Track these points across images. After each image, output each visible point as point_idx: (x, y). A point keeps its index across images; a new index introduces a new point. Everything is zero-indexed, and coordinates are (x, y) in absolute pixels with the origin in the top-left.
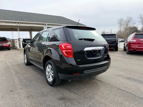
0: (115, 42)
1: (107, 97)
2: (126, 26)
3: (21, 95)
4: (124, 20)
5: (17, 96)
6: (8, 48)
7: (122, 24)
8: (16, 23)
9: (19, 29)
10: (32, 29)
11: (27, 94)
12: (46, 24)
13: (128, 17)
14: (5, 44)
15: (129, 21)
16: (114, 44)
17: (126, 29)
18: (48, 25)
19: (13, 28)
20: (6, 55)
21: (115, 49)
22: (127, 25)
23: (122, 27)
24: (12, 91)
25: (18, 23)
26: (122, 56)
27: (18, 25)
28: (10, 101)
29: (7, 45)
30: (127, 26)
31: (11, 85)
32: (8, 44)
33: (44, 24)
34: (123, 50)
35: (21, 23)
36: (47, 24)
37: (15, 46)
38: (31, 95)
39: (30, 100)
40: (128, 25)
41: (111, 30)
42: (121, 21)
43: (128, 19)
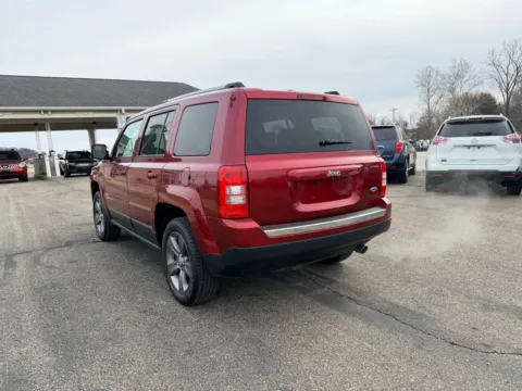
2: (448, 94)
6: (22, 177)
7: (432, 89)
8: (39, 111)
10: (94, 123)
12: (121, 111)
18: (127, 111)
22: (452, 90)
23: (434, 99)
25: (46, 112)
27: (46, 116)
29: (18, 170)
30: (453, 93)
32: (21, 165)
33: (116, 111)
35: (53, 111)
36: (123, 109)
41: (394, 110)
42: (429, 76)
43: (454, 67)
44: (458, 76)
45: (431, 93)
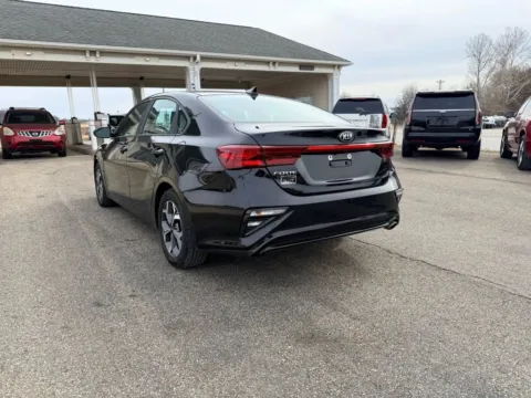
0: (472, 122)
1: (498, 334)
2: (499, 67)
3: (140, 320)
4: (494, 42)
5: (123, 324)
6: (57, 150)
7: (483, 60)
8: (83, 52)
9: (97, 78)
10: (142, 78)
11: (161, 318)
12: (195, 58)
13: (508, 28)
14: (45, 135)
15: (511, 46)
16: (467, 131)
17: (498, 79)
18: (203, 58)
19: (72, 73)
20: (54, 173)
21: (466, 154)
22: (503, 62)
23: (485, 71)
24: (98, 304)
25: (93, 53)
26: (503, 177)
27: (93, 60)
28: (101, 342)
29: (54, 139)
30: (503, 66)
31: (93, 283)
32: (57, 132)
34: (499, 155)
35: (103, 53)
36: (198, 58)
37: (81, 144)
38: (180, 322)
39: (179, 341)
40: (509, 61)
41: (440, 82)
42: (482, 45)
43: (508, 36)
44: (511, 47)
45: (482, 64)
